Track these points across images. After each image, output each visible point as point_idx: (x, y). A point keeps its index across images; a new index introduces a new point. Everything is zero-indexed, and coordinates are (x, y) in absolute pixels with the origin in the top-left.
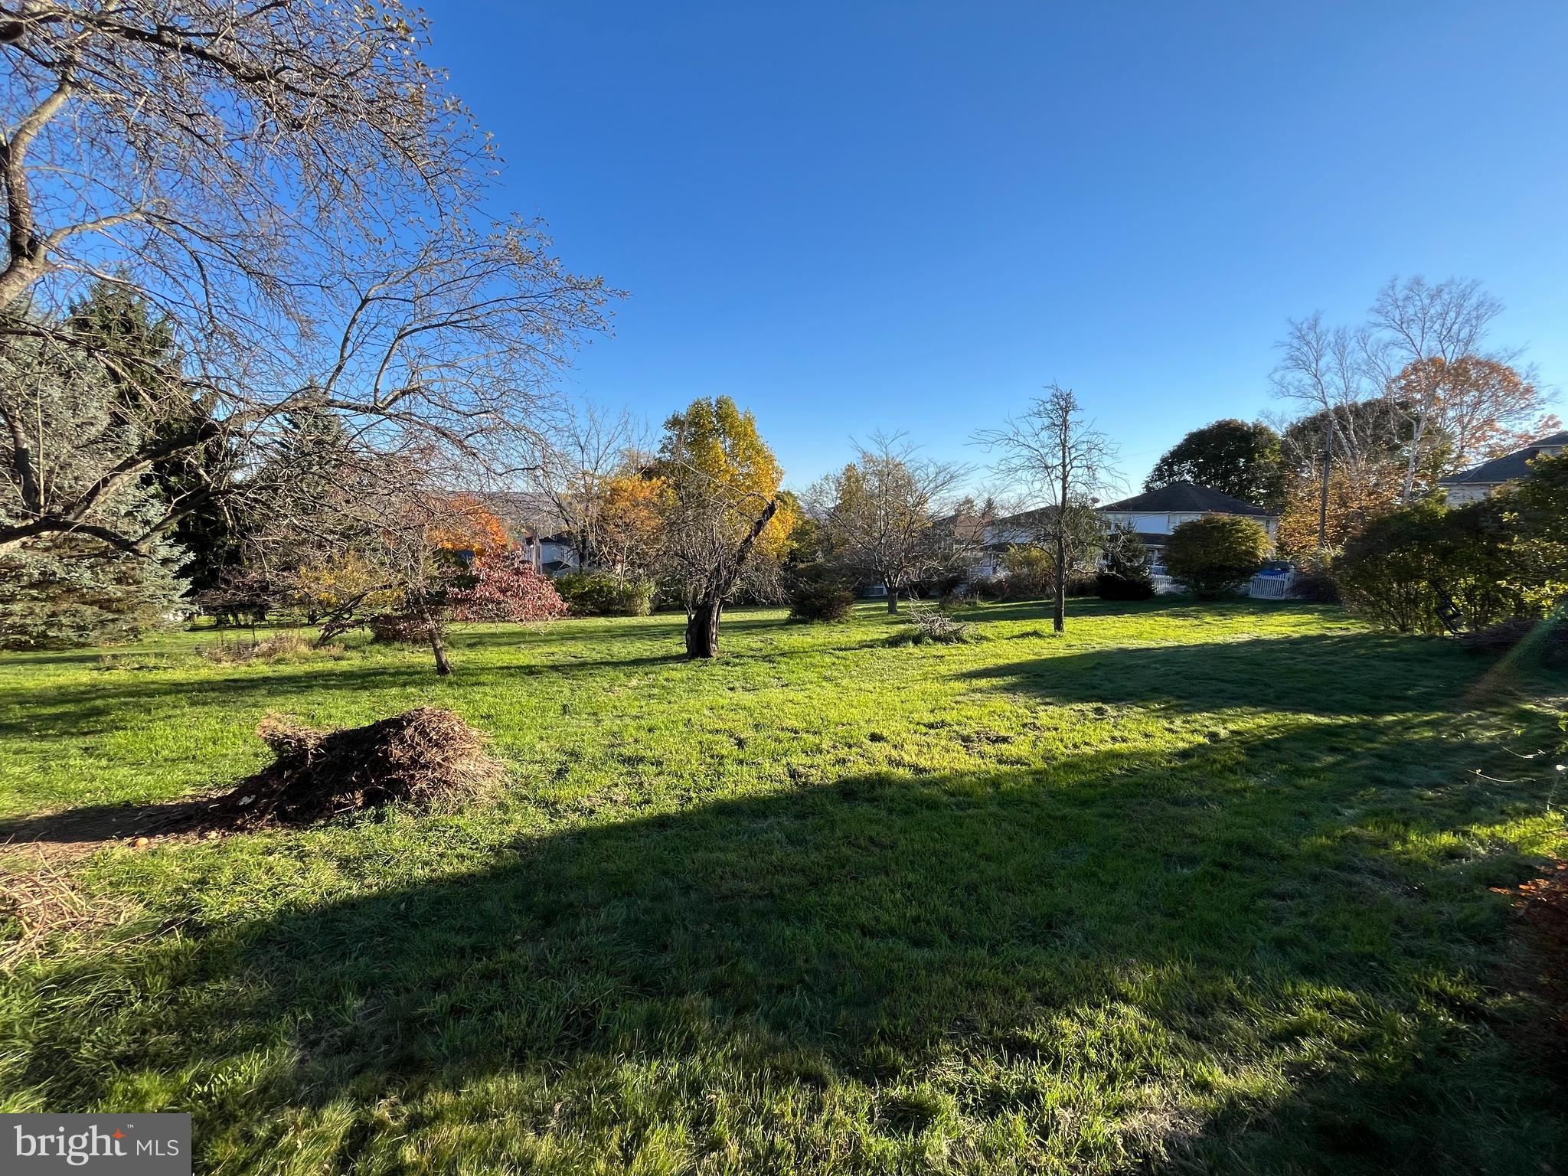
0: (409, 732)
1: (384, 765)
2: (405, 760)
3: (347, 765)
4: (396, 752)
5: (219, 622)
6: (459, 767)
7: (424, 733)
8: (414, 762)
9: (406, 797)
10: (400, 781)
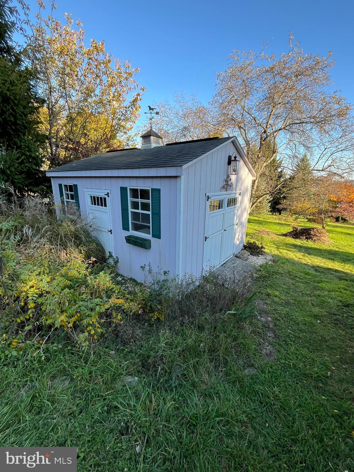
0: (315, 230)
1: (309, 234)
2: (313, 234)
3: (303, 233)
4: (312, 232)
5: (272, 214)
6: (323, 238)
7: (317, 231)
8: (315, 235)
9: (312, 240)
10: (312, 237)
